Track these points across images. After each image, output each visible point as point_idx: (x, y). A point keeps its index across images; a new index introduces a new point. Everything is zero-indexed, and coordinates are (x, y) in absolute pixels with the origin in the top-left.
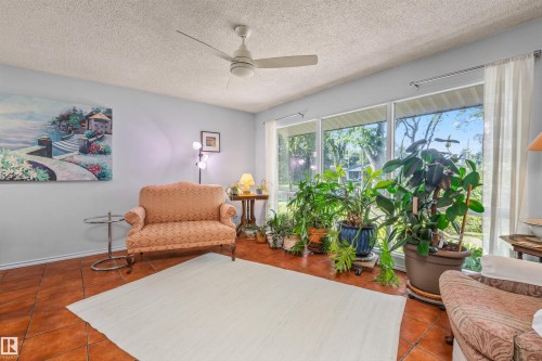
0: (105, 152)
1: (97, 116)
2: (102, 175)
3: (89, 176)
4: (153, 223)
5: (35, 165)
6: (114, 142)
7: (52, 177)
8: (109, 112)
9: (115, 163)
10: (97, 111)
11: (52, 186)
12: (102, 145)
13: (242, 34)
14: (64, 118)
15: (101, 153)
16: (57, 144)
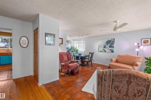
0: (113, 47)
1: (112, 40)
2: (112, 51)
3: (110, 51)
4: (118, 62)
5: (103, 49)
6: (115, 45)
7: (105, 51)
8: (114, 39)
9: (115, 49)
10: (112, 39)
11: (105, 53)
12: (113, 46)
13: (116, 22)
14: (107, 42)
15: (112, 47)
16: (106, 46)
